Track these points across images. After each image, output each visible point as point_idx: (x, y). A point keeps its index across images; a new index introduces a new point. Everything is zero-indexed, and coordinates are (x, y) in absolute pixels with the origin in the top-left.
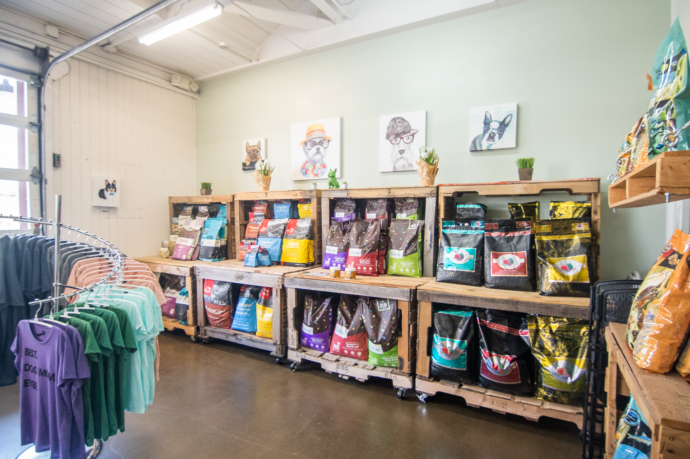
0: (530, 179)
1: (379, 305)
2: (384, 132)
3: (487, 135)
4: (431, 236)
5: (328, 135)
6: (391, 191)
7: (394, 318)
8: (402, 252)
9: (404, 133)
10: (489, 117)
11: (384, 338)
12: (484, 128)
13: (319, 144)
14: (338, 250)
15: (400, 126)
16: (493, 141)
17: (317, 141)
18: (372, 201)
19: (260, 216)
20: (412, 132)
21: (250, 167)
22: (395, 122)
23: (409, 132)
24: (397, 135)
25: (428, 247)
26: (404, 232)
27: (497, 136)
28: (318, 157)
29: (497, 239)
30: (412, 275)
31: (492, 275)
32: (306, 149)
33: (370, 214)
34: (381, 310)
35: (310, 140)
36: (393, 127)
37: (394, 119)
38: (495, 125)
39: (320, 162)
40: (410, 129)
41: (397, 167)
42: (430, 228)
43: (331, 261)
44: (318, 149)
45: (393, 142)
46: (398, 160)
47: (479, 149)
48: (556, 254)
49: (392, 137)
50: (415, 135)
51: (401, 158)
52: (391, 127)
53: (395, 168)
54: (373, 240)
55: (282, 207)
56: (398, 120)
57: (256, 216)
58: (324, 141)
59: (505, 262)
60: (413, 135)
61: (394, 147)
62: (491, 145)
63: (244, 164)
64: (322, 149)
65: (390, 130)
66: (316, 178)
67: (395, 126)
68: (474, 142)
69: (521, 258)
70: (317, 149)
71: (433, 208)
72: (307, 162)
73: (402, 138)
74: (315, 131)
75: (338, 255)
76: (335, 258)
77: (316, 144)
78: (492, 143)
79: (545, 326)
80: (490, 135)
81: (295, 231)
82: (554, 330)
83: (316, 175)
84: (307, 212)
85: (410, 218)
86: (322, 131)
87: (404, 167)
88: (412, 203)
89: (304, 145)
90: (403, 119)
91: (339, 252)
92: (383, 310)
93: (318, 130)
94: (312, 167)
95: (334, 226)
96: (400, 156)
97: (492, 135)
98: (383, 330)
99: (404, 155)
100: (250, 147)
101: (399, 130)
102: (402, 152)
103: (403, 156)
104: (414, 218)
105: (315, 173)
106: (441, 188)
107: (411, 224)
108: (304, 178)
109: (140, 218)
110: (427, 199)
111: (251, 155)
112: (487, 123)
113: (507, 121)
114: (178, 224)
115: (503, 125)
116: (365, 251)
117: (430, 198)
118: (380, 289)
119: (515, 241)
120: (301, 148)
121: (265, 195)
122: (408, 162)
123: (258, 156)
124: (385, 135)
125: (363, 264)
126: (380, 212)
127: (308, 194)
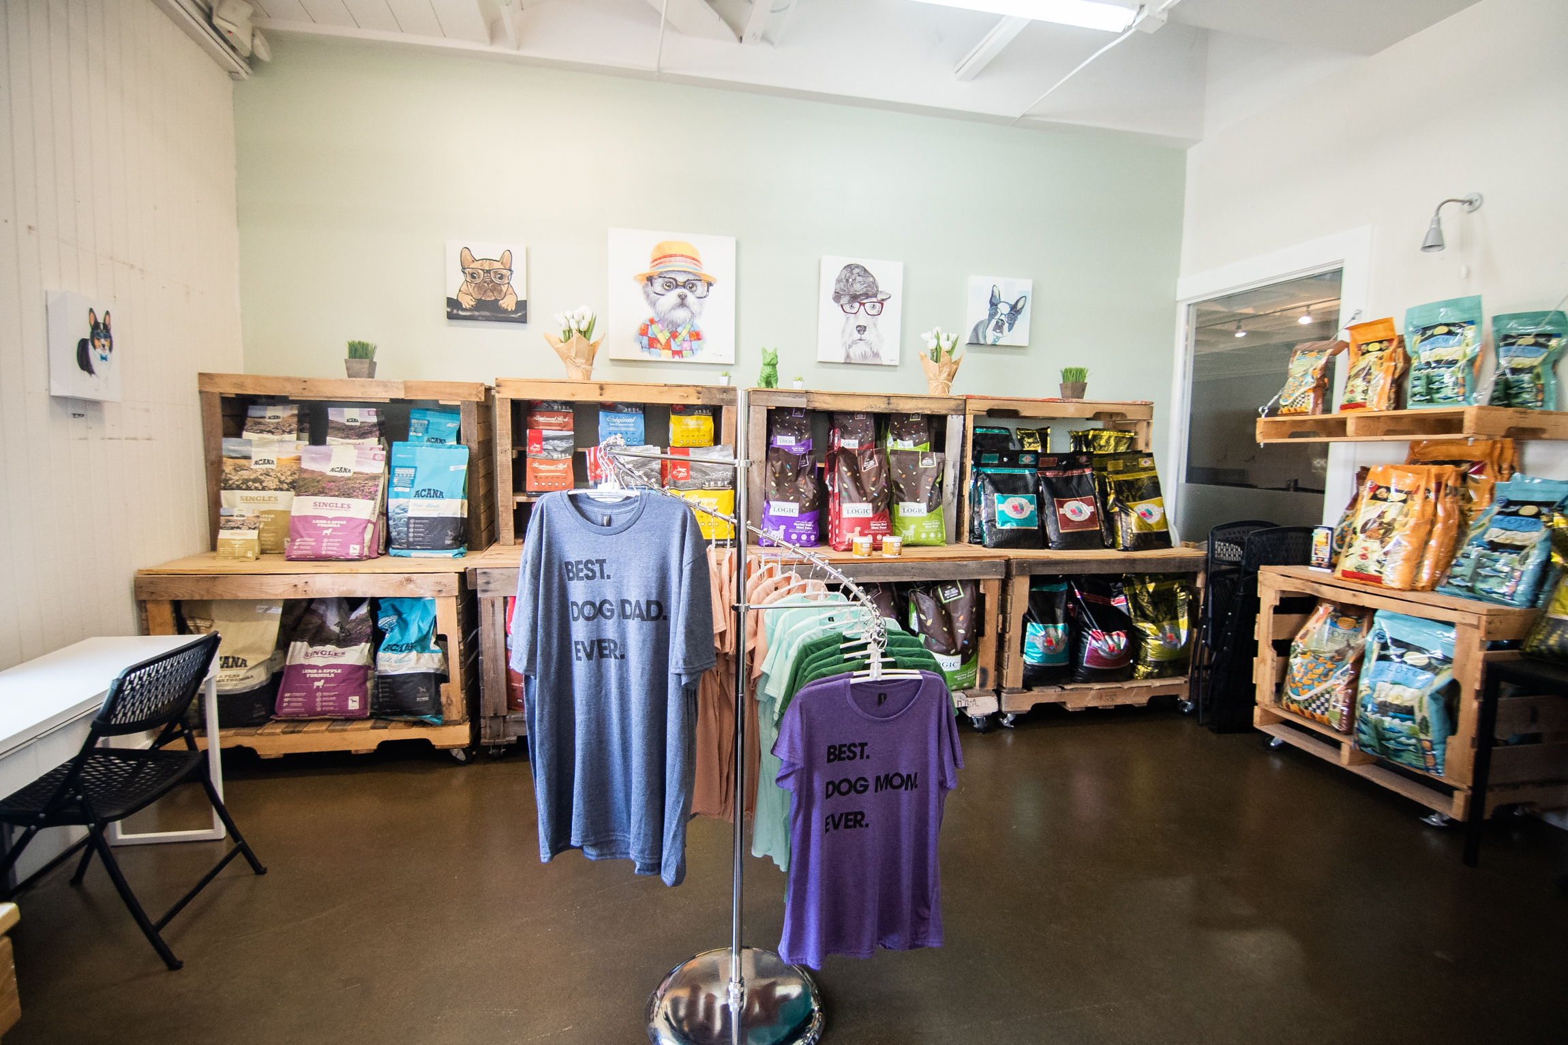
0: (1082, 398)
1: (943, 594)
2: (829, 287)
3: (994, 322)
4: (955, 477)
5: (707, 270)
6: (892, 401)
7: (974, 610)
8: (923, 506)
9: (867, 296)
10: (996, 293)
11: (966, 642)
12: (990, 310)
13: (684, 286)
14: (800, 509)
15: (860, 282)
16: (1001, 332)
17: (681, 279)
18: (842, 417)
19: (561, 438)
20: (880, 297)
21: (476, 313)
22: (851, 272)
23: (875, 296)
24: (854, 298)
25: (950, 497)
26: (914, 473)
27: (1006, 326)
28: (681, 314)
29: (1054, 480)
30: (938, 543)
31: (1061, 531)
32: (651, 292)
33: (847, 441)
34: (948, 601)
35: (661, 273)
36: (847, 281)
37: (850, 267)
38: (1004, 309)
39: (688, 327)
40: (877, 291)
41: (852, 354)
42: (954, 466)
43: (786, 531)
44: (682, 298)
45: (847, 308)
46: (854, 342)
47: (982, 342)
48: (1130, 498)
49: (845, 300)
50: (885, 303)
51: (861, 340)
52: (844, 281)
53: (848, 356)
54: (884, 487)
55: (621, 420)
56: (857, 271)
57: (547, 439)
58: (698, 283)
59: (1073, 512)
60: (881, 302)
61: (848, 319)
62: (998, 338)
63: (453, 303)
64: (691, 299)
65: (842, 285)
66: (677, 359)
67: (850, 280)
68: (976, 330)
69: (1089, 505)
70: (680, 296)
71: (959, 433)
72: (652, 321)
73: (864, 304)
74: (675, 256)
75: (799, 519)
76: (795, 524)
77: (677, 286)
78: (1000, 335)
79: (1142, 589)
80: (997, 322)
81: (691, 473)
82: (1151, 590)
83: (675, 353)
84: (697, 434)
85: (920, 449)
86: (694, 259)
87: (864, 356)
88: (917, 423)
89: (645, 282)
90: (865, 270)
91: (801, 512)
92: (951, 600)
93: (682, 256)
94: (668, 335)
95: (774, 462)
96: (857, 336)
97: (1000, 324)
98: (962, 631)
99: (865, 336)
100: (474, 260)
101: (858, 288)
102: (861, 329)
103: (863, 337)
104: (926, 449)
105: (675, 347)
106: (969, 401)
107: (923, 459)
108: (645, 356)
109: (149, 439)
110: (949, 418)
111: (478, 281)
112: (994, 304)
113: (1019, 306)
114: (248, 458)
115: (1015, 310)
116: (879, 507)
117: (955, 416)
118: (959, 565)
119: (1075, 482)
120: (638, 288)
121: (598, 392)
122: (871, 349)
123: (504, 288)
124: (831, 293)
125: (877, 530)
126: (866, 437)
127: (718, 396)
